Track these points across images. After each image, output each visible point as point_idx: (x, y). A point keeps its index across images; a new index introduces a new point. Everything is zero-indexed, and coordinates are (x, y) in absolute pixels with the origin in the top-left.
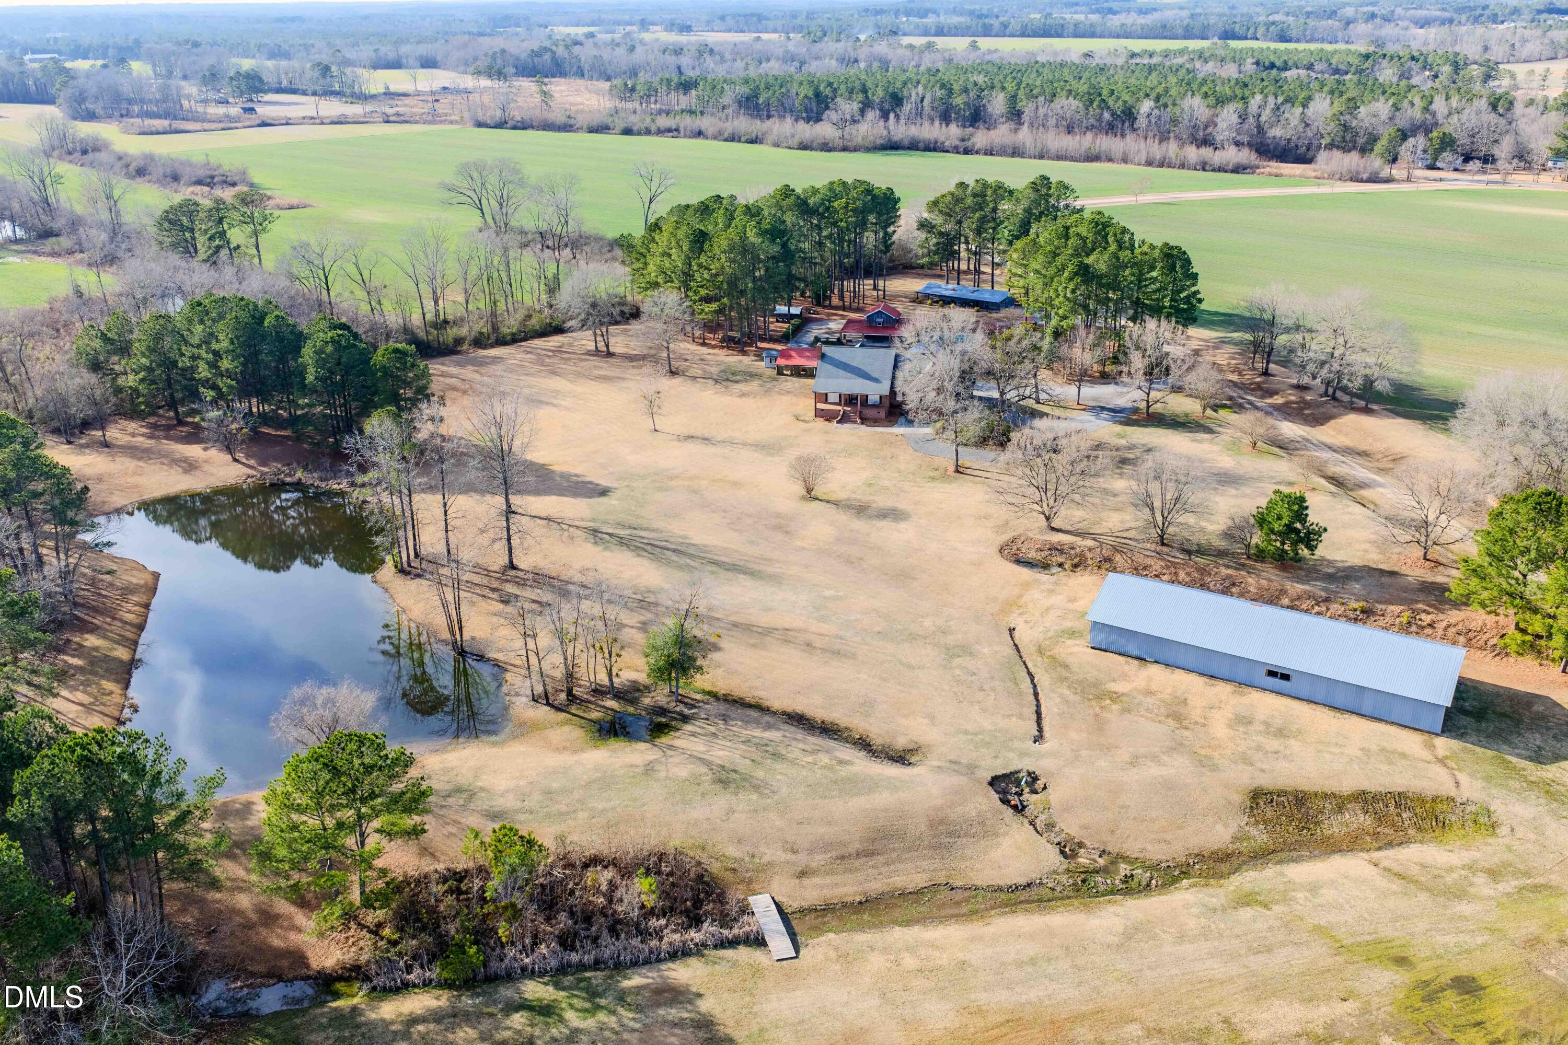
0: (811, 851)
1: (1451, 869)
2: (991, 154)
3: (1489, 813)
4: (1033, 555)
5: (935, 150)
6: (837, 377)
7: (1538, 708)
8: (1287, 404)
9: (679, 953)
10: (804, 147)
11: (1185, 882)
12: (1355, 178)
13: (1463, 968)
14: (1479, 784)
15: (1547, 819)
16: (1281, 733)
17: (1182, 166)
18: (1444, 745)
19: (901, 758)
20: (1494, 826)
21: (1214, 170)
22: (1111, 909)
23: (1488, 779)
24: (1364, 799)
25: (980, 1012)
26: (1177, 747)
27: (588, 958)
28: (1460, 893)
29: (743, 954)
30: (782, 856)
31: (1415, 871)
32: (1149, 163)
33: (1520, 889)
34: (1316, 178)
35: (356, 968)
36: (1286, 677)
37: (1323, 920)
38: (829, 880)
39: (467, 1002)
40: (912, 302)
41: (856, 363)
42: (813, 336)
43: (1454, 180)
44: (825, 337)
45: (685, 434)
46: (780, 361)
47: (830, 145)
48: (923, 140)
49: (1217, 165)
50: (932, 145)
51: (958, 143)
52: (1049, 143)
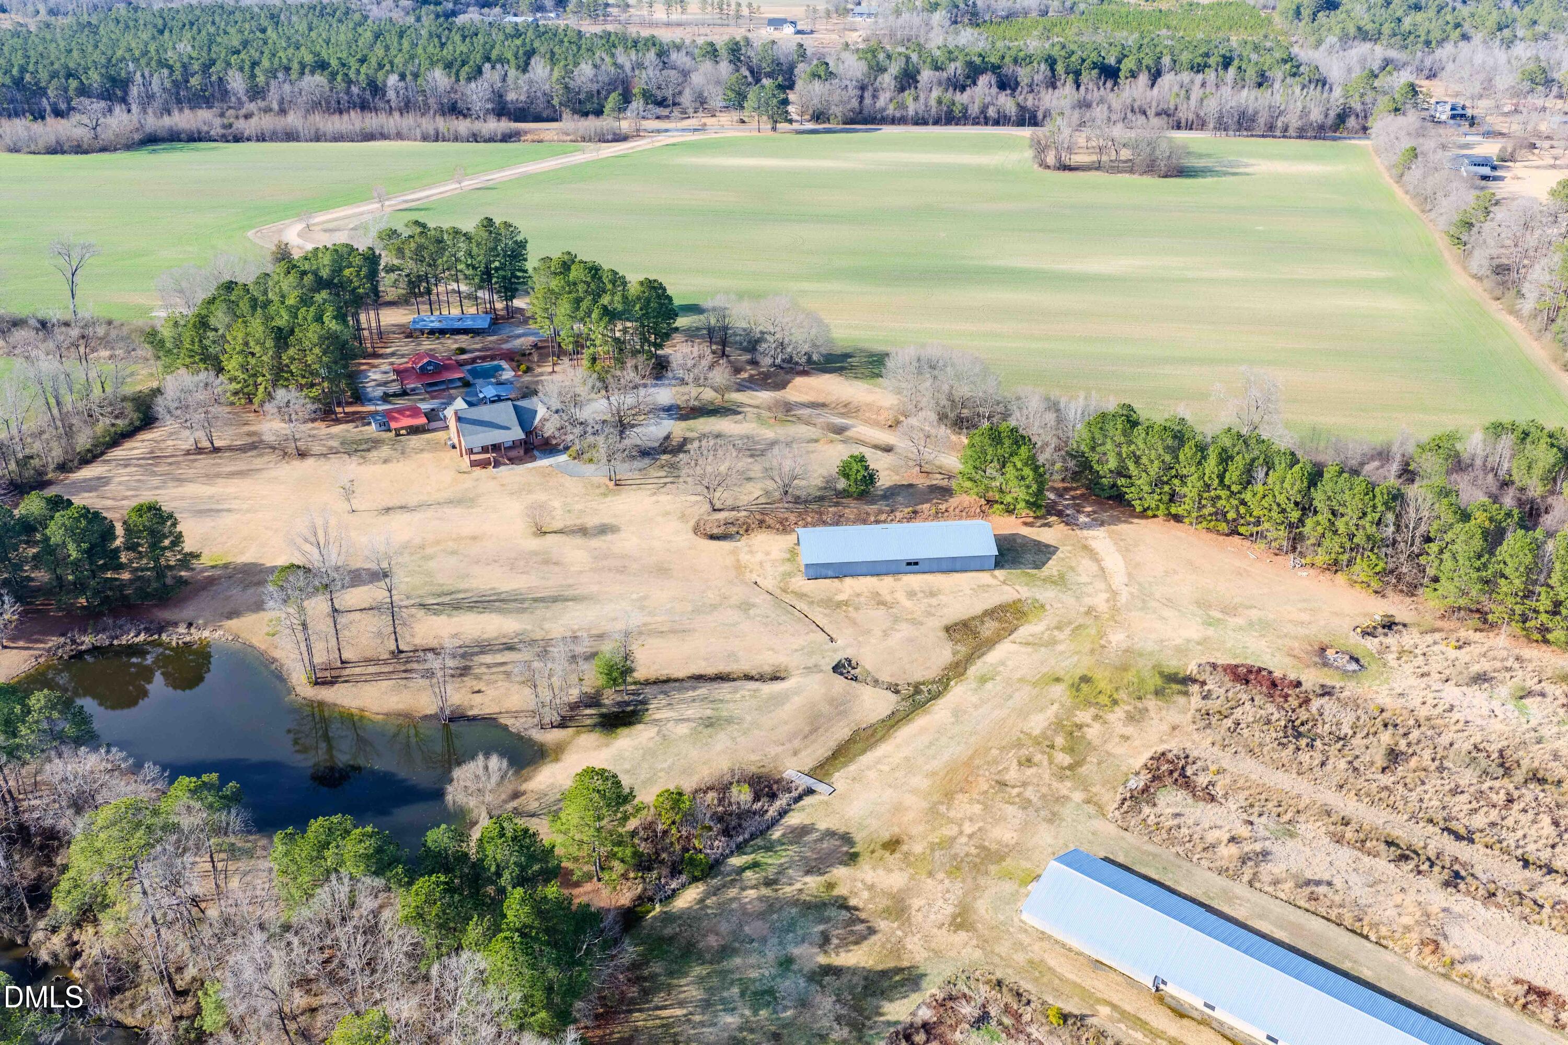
0: (790, 741)
1: (1043, 633)
2: (264, 140)
3: (1037, 601)
4: (715, 531)
5: (200, 140)
6: (477, 433)
7: (1019, 541)
8: (752, 376)
9: (783, 813)
10: (54, 150)
11: (952, 683)
12: (602, 139)
13: (1079, 672)
14: (1026, 588)
15: (1060, 595)
16: (932, 594)
17: (456, 139)
18: (997, 572)
19: (775, 678)
20: (1042, 606)
21: (485, 141)
22: (936, 708)
23: (1027, 585)
24: (990, 613)
25: (934, 774)
26: (896, 620)
27: (747, 836)
28: (1053, 642)
29: (807, 800)
30: (780, 749)
31: (1031, 639)
32: (425, 138)
33: (1073, 631)
34: (572, 141)
35: (640, 897)
36: (916, 564)
37: (1018, 675)
38: (809, 751)
39: (715, 882)
40: (407, 337)
41: (487, 419)
42: (379, 392)
43: (667, 131)
44: (391, 391)
45: (380, 507)
46: (393, 425)
47: (85, 146)
48: (184, 131)
49: (487, 136)
50: (196, 135)
51: (223, 131)
52: (321, 126)
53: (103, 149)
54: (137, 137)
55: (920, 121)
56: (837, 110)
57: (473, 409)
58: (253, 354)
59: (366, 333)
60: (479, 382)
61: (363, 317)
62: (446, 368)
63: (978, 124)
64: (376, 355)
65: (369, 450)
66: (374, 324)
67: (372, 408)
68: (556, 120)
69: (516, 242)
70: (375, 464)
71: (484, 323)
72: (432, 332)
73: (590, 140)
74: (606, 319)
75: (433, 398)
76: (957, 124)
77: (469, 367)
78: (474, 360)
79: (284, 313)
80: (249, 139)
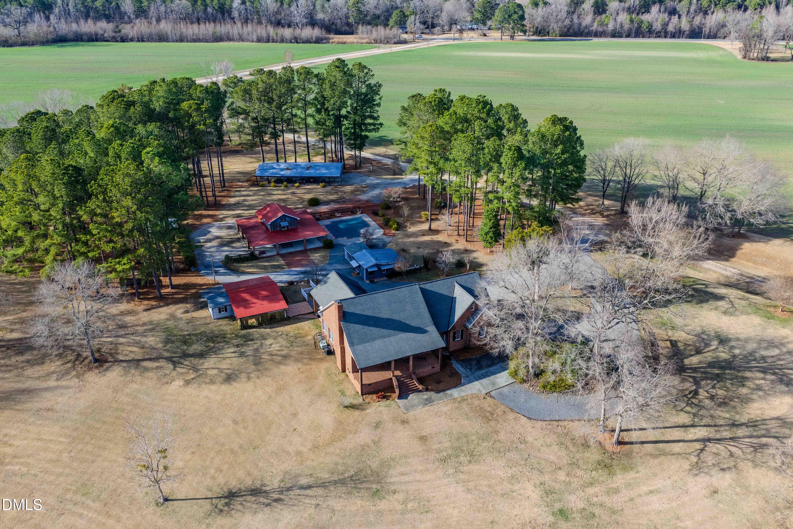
2: (143, 41)
5: (97, 40)
6: (372, 339)
17: (282, 41)
21: (303, 42)
32: (259, 40)
34: (366, 43)
40: (253, 185)
41: (385, 314)
42: (220, 256)
43: (434, 39)
44: (234, 254)
45: (217, 491)
46: (240, 312)
47: (10, 41)
48: (86, 34)
49: (305, 39)
50: (94, 37)
51: (114, 34)
52: (184, 30)
53: (24, 44)
54: (50, 37)
55: (616, 34)
56: (555, 27)
57: (363, 298)
58: (37, 207)
59: (208, 180)
60: (343, 240)
61: (204, 165)
62: (303, 224)
63: (659, 37)
64: (218, 206)
65: (201, 355)
66: (216, 171)
67: (210, 279)
68: (352, 34)
69: (369, 86)
70: (212, 382)
71: (335, 172)
72: (279, 181)
73: (381, 42)
74: (522, 164)
75: (289, 265)
76: (643, 37)
77: (327, 222)
78: (331, 214)
79: (88, 147)
80: (132, 40)
